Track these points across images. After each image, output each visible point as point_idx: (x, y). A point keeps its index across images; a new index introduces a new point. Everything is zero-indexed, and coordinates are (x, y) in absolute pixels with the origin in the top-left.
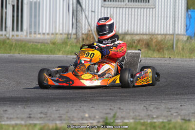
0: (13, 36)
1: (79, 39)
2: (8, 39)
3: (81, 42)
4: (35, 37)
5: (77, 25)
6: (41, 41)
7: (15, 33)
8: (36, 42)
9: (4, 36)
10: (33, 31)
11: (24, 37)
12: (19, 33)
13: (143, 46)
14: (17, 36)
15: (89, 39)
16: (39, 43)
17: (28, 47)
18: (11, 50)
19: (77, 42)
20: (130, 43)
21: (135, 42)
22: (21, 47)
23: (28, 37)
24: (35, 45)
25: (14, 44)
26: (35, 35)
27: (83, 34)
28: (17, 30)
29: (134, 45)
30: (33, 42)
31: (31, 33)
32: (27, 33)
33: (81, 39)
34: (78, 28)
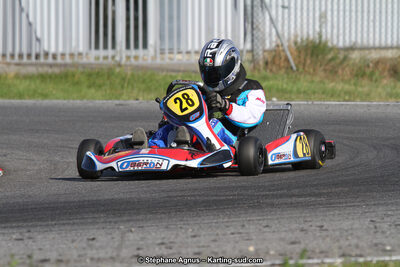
0: (128, 58)
1: (258, 63)
2: (119, 65)
3: (262, 68)
4: (171, 59)
5: (253, 35)
6: (182, 69)
7: (133, 52)
8: (173, 71)
9: (110, 59)
10: (167, 47)
11: (150, 61)
12: (141, 52)
13: (386, 73)
14: (136, 58)
15: (277, 62)
16: (179, 71)
17: (157, 81)
18: (123, 87)
19: (254, 68)
20: (360, 68)
21: (368, 66)
22: (144, 81)
23: (158, 61)
24: (171, 76)
25: (129, 76)
26: (171, 56)
27: (264, 51)
28: (136, 46)
29: (368, 71)
30: (168, 70)
31: (162, 52)
32: (155, 51)
33: (261, 63)
34: (256, 41)
